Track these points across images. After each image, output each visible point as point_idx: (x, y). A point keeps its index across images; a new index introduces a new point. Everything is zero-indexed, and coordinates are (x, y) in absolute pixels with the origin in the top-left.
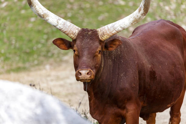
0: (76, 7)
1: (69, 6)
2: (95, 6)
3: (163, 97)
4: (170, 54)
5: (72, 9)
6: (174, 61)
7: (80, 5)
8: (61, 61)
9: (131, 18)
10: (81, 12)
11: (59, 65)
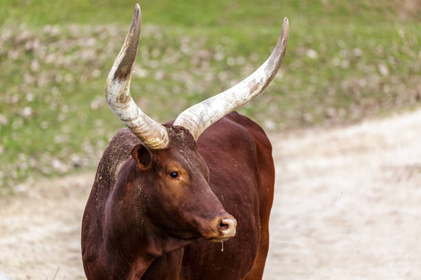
0: (43, 81)
1: (29, 79)
2: (83, 79)
3: (219, 268)
4: (228, 179)
5: (36, 84)
6: (238, 192)
7: (54, 77)
8: (12, 194)
9: (231, 103)
10: (55, 91)
11: (8, 203)
